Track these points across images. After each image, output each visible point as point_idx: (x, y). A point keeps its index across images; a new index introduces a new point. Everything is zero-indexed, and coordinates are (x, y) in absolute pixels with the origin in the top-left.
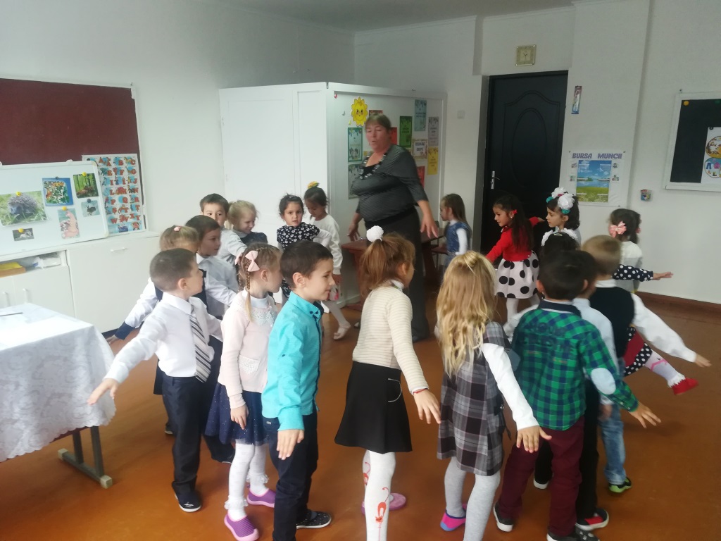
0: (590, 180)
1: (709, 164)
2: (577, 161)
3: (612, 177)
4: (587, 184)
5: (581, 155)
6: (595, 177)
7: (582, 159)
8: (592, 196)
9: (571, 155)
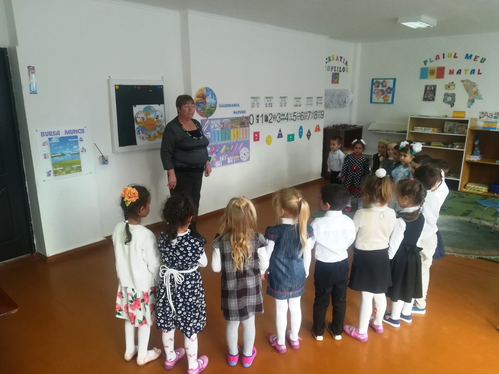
0: (63, 155)
1: (138, 131)
2: (46, 139)
3: (80, 150)
4: (62, 158)
5: (50, 133)
6: (67, 151)
7: (51, 137)
8: (68, 169)
9: (39, 134)
